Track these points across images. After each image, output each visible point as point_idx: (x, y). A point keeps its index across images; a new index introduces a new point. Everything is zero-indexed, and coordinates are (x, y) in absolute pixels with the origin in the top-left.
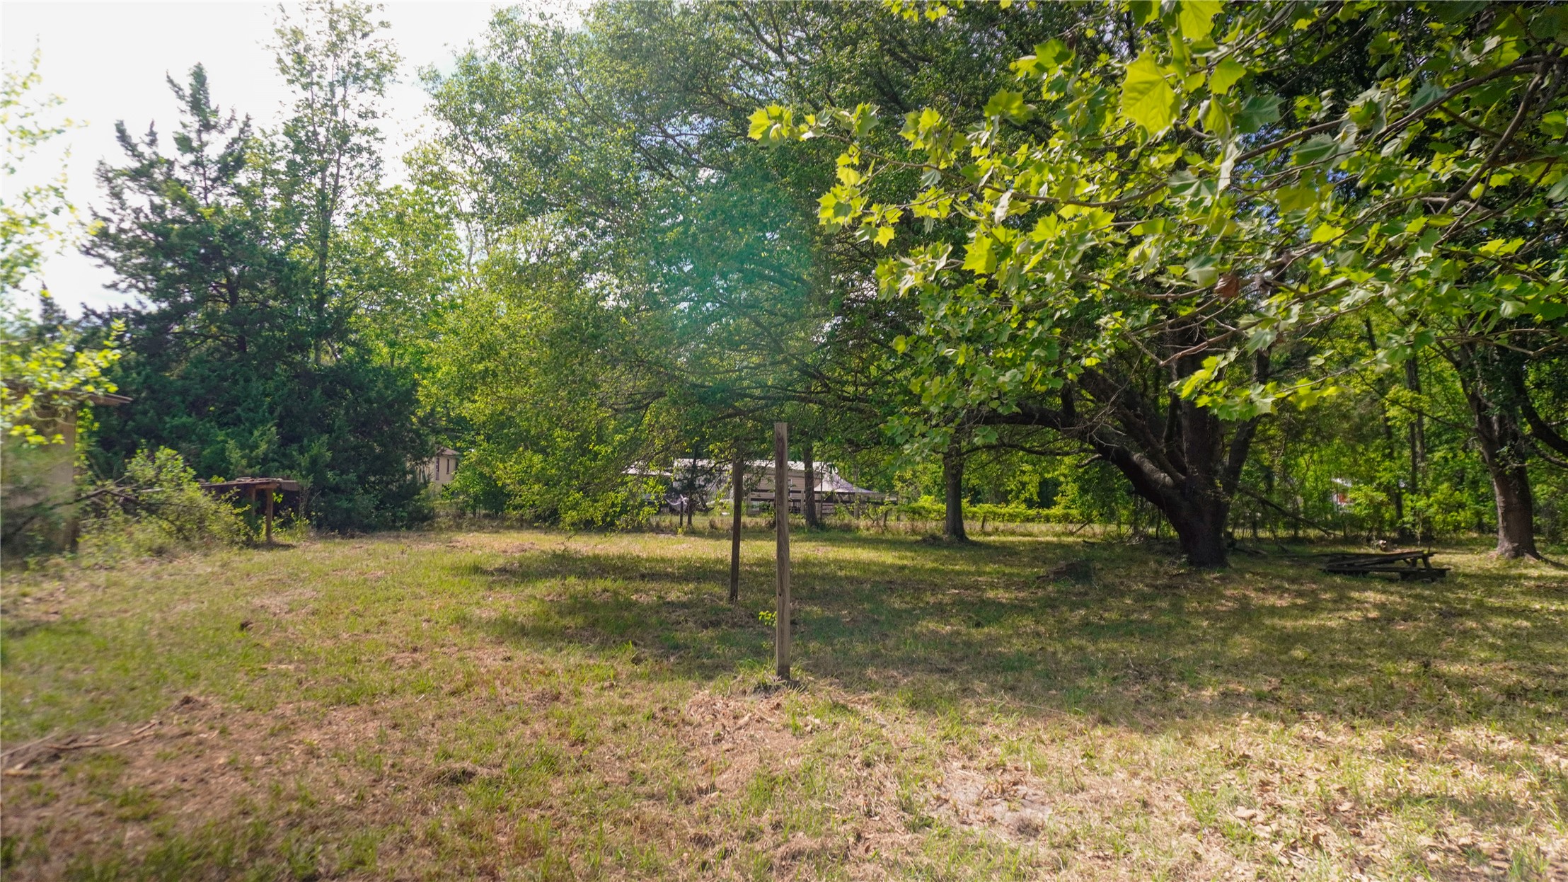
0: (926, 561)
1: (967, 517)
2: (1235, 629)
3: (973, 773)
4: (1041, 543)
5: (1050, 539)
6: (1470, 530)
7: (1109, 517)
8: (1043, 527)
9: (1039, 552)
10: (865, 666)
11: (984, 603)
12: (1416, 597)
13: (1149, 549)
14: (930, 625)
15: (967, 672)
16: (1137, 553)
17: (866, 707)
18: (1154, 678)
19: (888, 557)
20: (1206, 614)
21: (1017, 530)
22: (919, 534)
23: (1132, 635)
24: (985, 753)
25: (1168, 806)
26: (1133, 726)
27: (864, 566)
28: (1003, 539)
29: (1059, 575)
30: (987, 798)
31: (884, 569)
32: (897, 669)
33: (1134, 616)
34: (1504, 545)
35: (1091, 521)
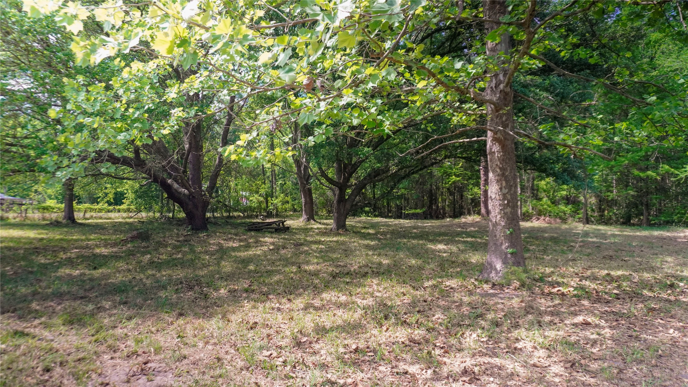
0: (56, 235)
1: (76, 211)
2: (221, 258)
3: (118, 361)
4: (116, 222)
5: (120, 220)
6: (290, 211)
7: (149, 209)
8: (117, 214)
9: (117, 227)
10: (31, 302)
11: (95, 256)
12: (284, 239)
13: (171, 223)
14: (65, 271)
15: (97, 297)
16: (165, 226)
17: (37, 330)
18: (196, 287)
19: (31, 234)
20: (206, 252)
21: (103, 217)
22: (47, 220)
23: (177, 266)
24: (123, 346)
25: (229, 357)
26: (197, 316)
27: (18, 240)
28: (95, 221)
29: (133, 238)
30: (133, 376)
31: (30, 241)
32: (52, 301)
33: (174, 256)
34: (305, 217)
35: (141, 211)
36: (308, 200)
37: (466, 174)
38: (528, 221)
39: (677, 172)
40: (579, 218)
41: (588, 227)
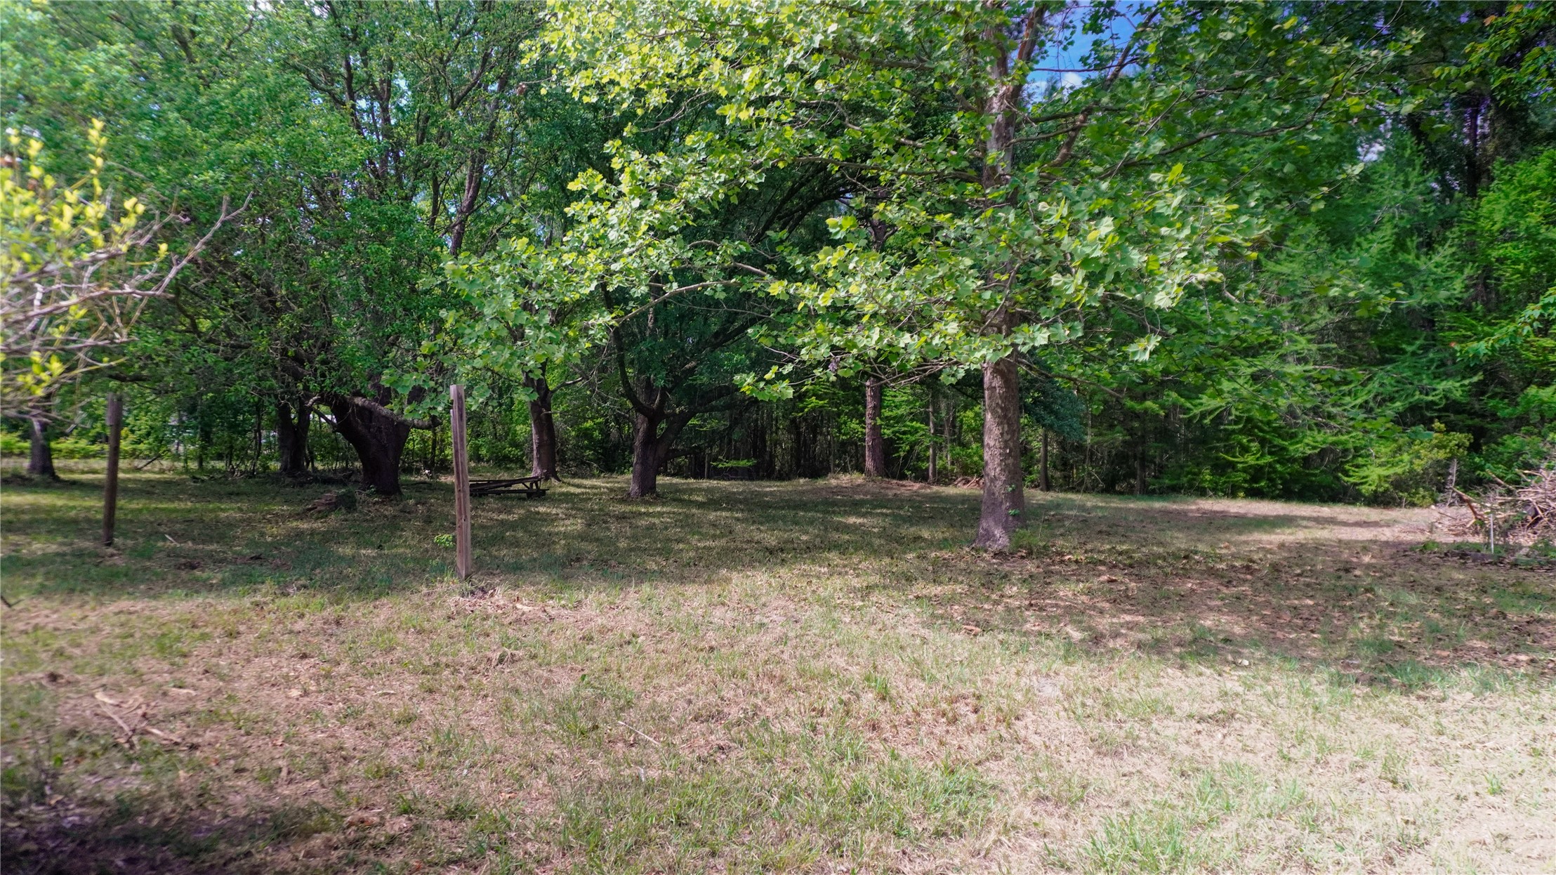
34: (537, 471)
36: (545, 438)
37: (834, 393)
38: (946, 484)
39: (1188, 405)
40: (1032, 482)
41: (1051, 496)
